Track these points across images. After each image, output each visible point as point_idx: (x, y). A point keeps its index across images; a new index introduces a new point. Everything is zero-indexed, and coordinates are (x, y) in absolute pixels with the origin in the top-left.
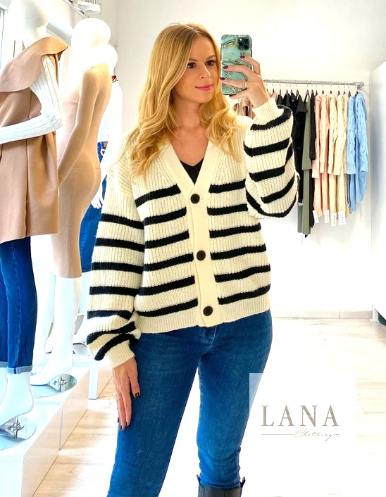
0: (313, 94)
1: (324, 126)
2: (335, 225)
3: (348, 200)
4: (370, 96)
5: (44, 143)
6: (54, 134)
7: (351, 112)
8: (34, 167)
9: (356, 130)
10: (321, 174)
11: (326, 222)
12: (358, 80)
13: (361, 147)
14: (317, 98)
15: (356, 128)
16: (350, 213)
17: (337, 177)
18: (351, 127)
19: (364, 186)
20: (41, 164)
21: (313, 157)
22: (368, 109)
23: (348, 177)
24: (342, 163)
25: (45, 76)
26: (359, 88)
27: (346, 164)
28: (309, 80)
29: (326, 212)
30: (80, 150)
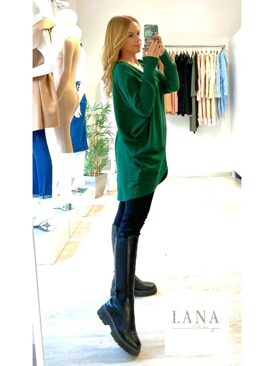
0: (196, 53)
1: (203, 71)
2: (210, 125)
3: (217, 112)
4: (229, 53)
5: (47, 79)
6: (52, 74)
7: (218, 62)
8: (43, 91)
9: (221, 73)
10: (202, 98)
11: (205, 124)
12: (222, 44)
13: (224, 82)
14: (198, 55)
15: (221, 71)
16: (219, 119)
17: (211, 100)
18: (218, 71)
19: (226, 104)
20: (47, 90)
21: (197, 89)
22: (228, 61)
23: (217, 99)
24: (213, 92)
25: (45, 41)
26: (223, 49)
27: (216, 92)
28: (194, 44)
29: (205, 119)
30: (67, 84)
